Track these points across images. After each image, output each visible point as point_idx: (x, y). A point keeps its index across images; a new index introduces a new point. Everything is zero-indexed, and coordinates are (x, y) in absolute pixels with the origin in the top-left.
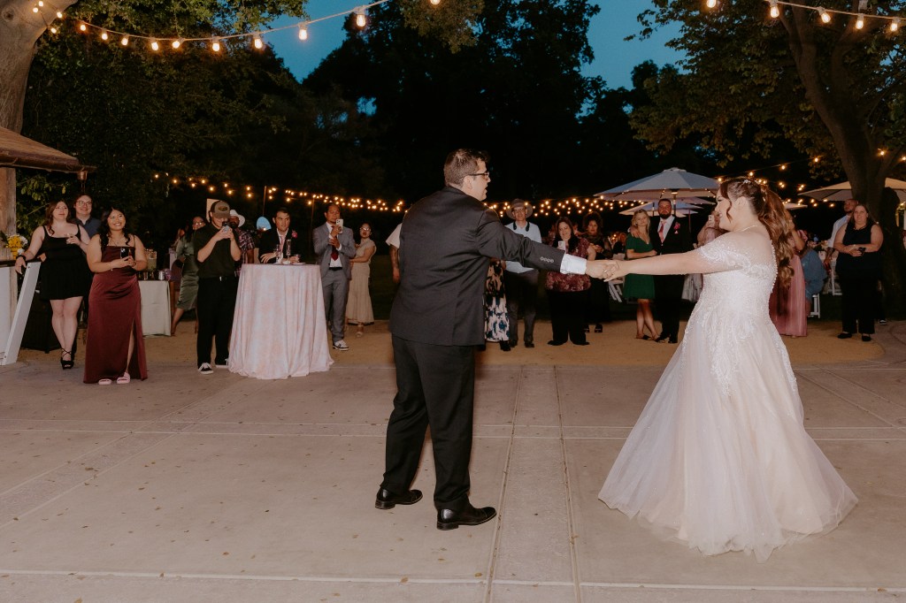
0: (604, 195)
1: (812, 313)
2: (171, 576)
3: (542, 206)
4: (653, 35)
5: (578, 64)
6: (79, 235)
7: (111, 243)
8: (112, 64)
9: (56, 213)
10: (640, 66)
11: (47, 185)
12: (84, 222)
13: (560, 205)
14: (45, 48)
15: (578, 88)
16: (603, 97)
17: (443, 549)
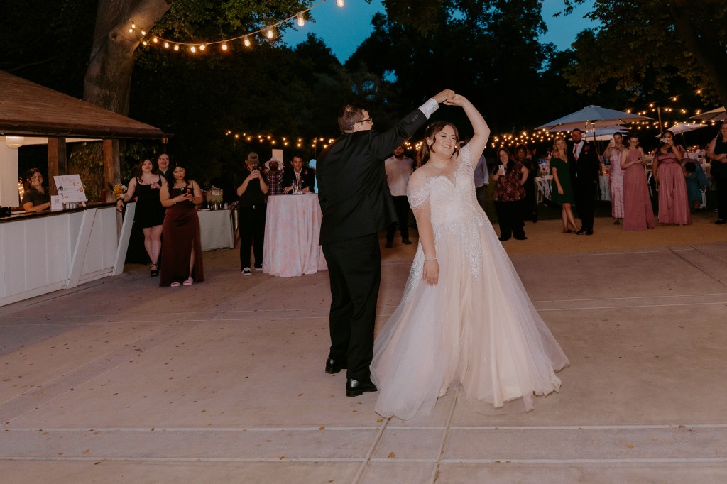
0: (547, 128)
1: (701, 205)
2: (159, 429)
3: (522, 137)
4: (574, 11)
5: (536, 35)
6: (160, 183)
7: (176, 187)
8: (188, 63)
9: (144, 168)
10: (582, 33)
11: (144, 149)
12: (164, 173)
13: (534, 135)
14: (141, 55)
15: (536, 52)
16: (555, 57)
17: (360, 403)
